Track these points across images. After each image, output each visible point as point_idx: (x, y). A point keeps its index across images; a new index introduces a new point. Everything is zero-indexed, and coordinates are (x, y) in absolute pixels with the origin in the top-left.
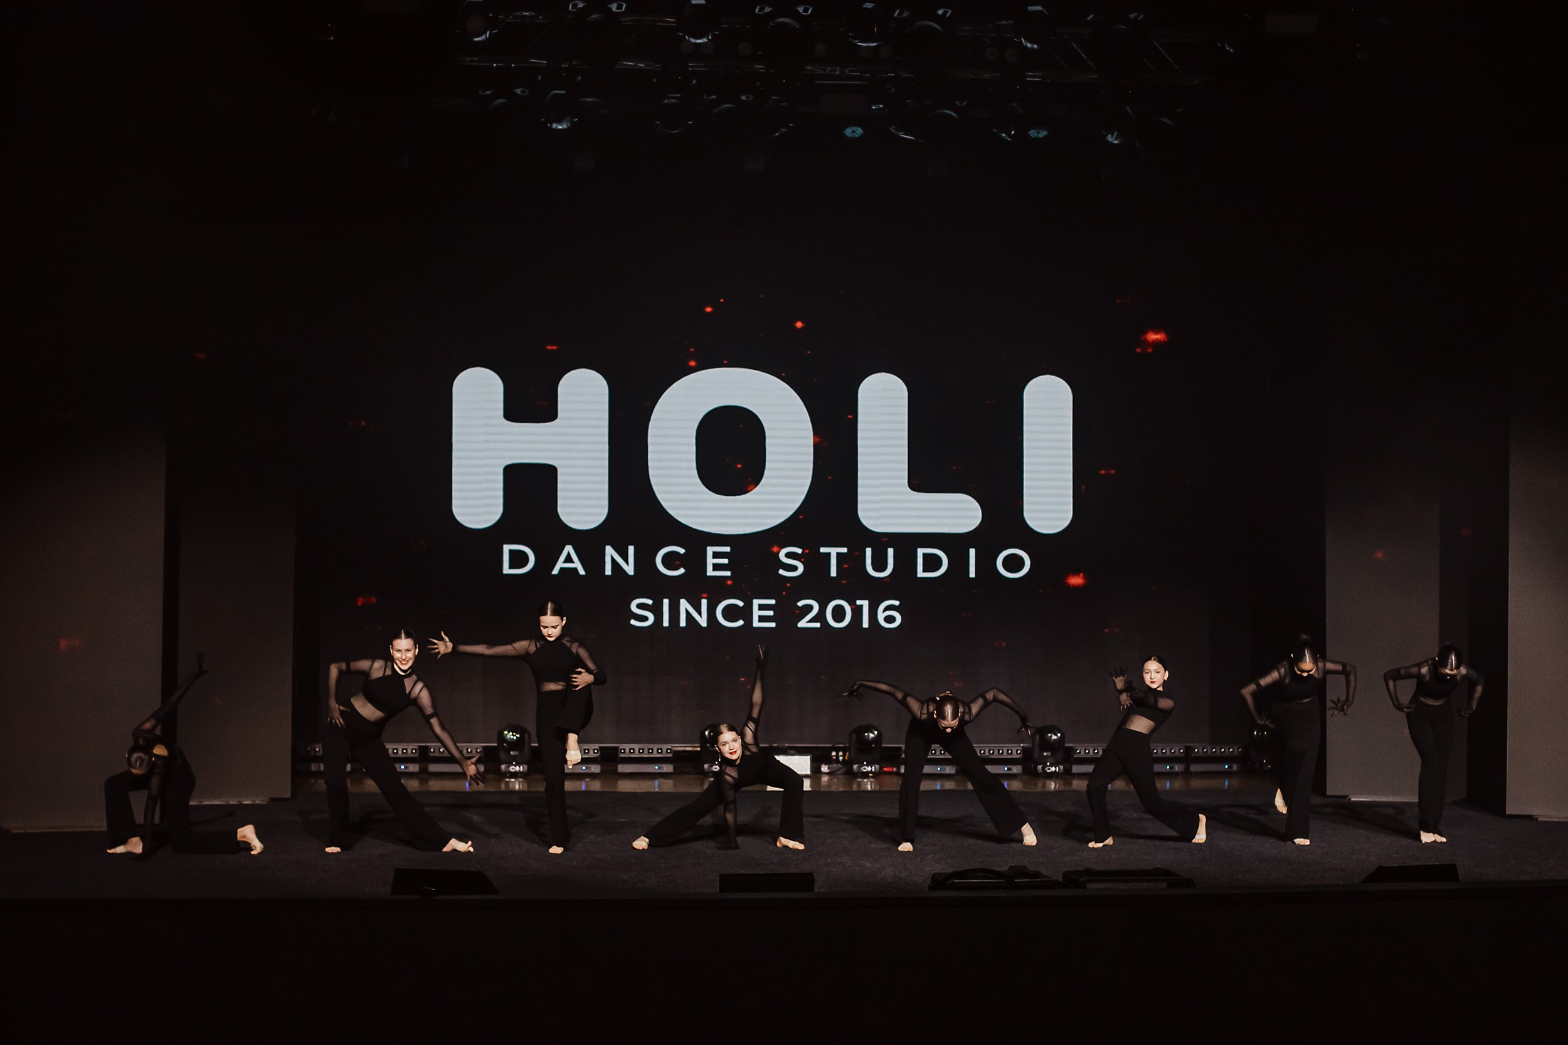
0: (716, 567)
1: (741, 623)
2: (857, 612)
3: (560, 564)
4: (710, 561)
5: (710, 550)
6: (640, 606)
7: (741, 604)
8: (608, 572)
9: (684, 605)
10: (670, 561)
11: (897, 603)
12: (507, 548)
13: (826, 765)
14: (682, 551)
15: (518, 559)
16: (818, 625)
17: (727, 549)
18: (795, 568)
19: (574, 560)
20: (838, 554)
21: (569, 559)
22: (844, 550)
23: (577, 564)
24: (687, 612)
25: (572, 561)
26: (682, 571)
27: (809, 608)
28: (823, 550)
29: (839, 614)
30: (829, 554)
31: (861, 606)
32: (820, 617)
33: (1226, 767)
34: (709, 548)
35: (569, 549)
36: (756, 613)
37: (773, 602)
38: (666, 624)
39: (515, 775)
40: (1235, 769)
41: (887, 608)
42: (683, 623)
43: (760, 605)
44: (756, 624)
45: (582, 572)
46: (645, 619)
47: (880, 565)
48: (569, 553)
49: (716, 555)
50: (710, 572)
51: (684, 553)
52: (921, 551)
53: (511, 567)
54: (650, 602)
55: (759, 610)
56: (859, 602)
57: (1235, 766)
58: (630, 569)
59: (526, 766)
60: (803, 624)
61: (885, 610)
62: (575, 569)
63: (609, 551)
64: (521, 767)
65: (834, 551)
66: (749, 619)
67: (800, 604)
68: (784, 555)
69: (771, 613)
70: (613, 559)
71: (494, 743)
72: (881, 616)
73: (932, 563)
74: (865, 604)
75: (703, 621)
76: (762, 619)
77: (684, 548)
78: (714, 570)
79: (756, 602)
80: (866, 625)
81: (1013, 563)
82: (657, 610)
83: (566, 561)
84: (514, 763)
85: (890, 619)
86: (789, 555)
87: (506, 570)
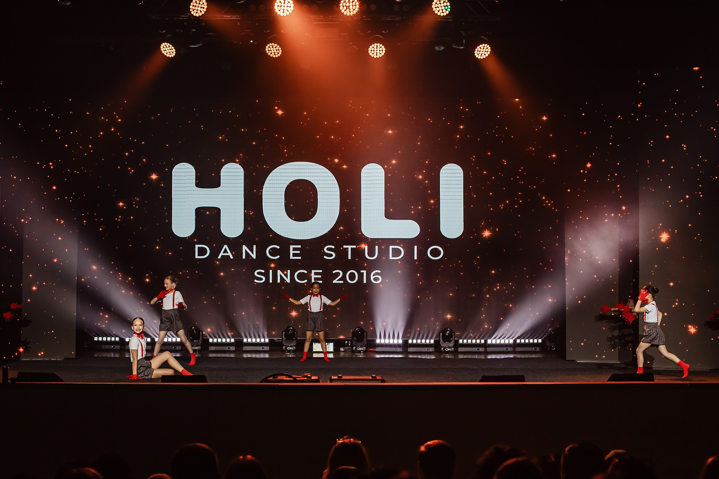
0: (294, 255)
1: (306, 281)
2: (361, 275)
3: (222, 254)
4: (292, 252)
5: (292, 247)
6: (258, 273)
7: (306, 272)
8: (244, 257)
9: (279, 273)
10: (273, 252)
11: (380, 272)
12: (197, 246)
13: (342, 347)
14: (278, 247)
15: (202, 251)
16: (342, 282)
17: (300, 246)
18: (331, 255)
19: (228, 252)
20: (352, 249)
22: (355, 247)
23: (229, 254)
24: (281, 275)
26: (278, 257)
27: (338, 274)
28: (344, 247)
29: (352, 277)
30: (348, 249)
32: (343, 278)
33: (533, 350)
35: (226, 246)
36: (313, 276)
37: (321, 271)
38: (271, 281)
40: (538, 350)
41: (375, 274)
42: (279, 281)
43: (315, 273)
45: (232, 257)
46: (262, 279)
47: (371, 254)
48: (226, 250)
49: (294, 249)
50: (291, 257)
51: (279, 249)
52: (391, 247)
53: (198, 256)
54: (263, 271)
55: (315, 275)
56: (362, 271)
57: (538, 348)
58: (254, 256)
59: (200, 347)
60: (335, 281)
61: (373, 276)
62: (229, 256)
63: (245, 248)
64: (198, 347)
65: (350, 247)
66: (310, 279)
67: (334, 272)
68: (326, 249)
69: (320, 276)
70: (246, 251)
72: (372, 278)
73: (396, 252)
74: (365, 272)
75: (288, 281)
78: (293, 256)
79: (313, 271)
80: (365, 281)
81: (435, 253)
82: (266, 275)
85: (376, 279)
86: (328, 249)
87: (197, 257)
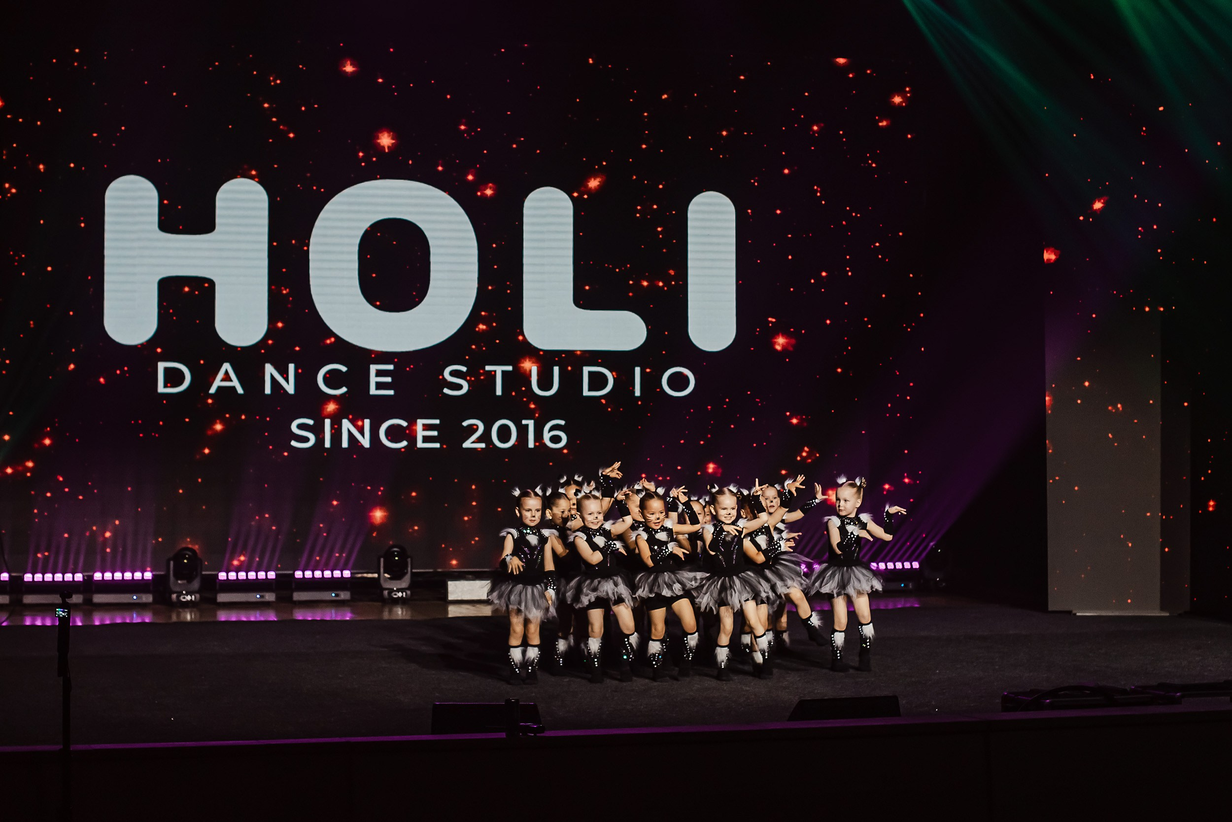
0: (379, 386)
1: (404, 443)
2: (523, 431)
3: (218, 383)
4: (373, 380)
5: (373, 368)
6: (300, 427)
7: (404, 424)
8: (268, 390)
9: (346, 424)
10: (333, 379)
11: (562, 422)
12: (161, 366)
14: (344, 369)
15: (173, 377)
16: (483, 445)
17: (391, 367)
18: (459, 387)
19: (233, 379)
20: (503, 372)
21: (227, 378)
22: (510, 368)
23: (235, 383)
24: (349, 431)
25: (231, 380)
26: (344, 390)
27: (474, 428)
28: (488, 368)
29: (504, 434)
30: (495, 371)
31: (527, 426)
32: (485, 437)
33: (903, 585)
34: (372, 366)
35: (227, 366)
36: (420, 433)
37: (437, 422)
38: (327, 444)
39: (187, 604)
40: (911, 587)
41: (554, 428)
42: (345, 444)
43: (424, 425)
44: (420, 444)
45: (240, 391)
46: (306, 440)
47: (544, 383)
48: (227, 373)
49: (379, 373)
50: (373, 391)
51: (346, 371)
52: (586, 370)
53: (166, 385)
54: (311, 422)
55: (424, 430)
56: (524, 422)
57: (910, 584)
58: (290, 388)
59: (198, 596)
60: (467, 444)
61: (550, 431)
62: (234, 388)
63: (269, 369)
64: (193, 597)
65: (499, 369)
66: (412, 439)
67: (465, 424)
68: (448, 373)
69: (435, 433)
70: (273, 377)
71: (162, 571)
72: (547, 436)
73: (597, 381)
74: (531, 423)
75: (366, 442)
76: (426, 439)
77: (346, 366)
78: (377, 389)
79: (420, 422)
80: (531, 445)
81: (678, 382)
82: (318, 430)
83: (223, 380)
84: (184, 592)
85: (555, 439)
86: (454, 373)
87: (161, 389)
